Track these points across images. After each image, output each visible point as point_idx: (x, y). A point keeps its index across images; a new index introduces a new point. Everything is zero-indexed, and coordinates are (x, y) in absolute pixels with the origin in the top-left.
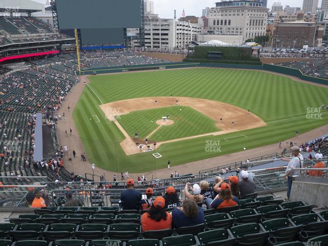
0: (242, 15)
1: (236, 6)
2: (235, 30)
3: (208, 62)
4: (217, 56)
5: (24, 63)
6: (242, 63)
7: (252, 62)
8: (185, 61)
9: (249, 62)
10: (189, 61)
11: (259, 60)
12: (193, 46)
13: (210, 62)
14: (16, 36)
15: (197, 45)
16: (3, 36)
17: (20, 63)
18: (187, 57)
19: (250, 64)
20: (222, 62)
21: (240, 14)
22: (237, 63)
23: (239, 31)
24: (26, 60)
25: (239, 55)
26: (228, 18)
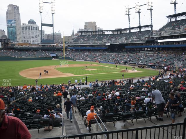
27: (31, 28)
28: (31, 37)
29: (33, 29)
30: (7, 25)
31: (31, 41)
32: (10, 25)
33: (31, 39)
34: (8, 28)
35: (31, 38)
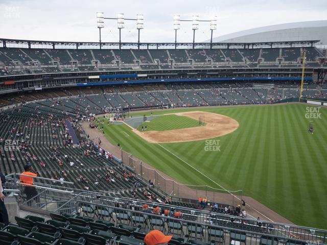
5: (273, 84)
14: (269, 62)
16: (256, 63)
17: (270, 84)
24: (276, 82)
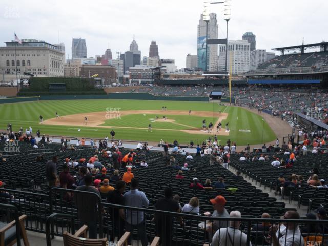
0: (44, 55)
1: (33, 46)
2: (37, 71)
3: (50, 94)
4: (60, 87)
6: (88, 94)
7: (97, 92)
8: (19, 95)
9: (94, 92)
10: (25, 95)
11: (103, 90)
12: (28, 77)
13: (53, 94)
15: (33, 76)
18: (21, 90)
19: (96, 94)
20: (67, 94)
21: (42, 55)
22: (83, 94)
23: (42, 71)
25: (84, 86)
26: (26, 59)
27: (235, 47)
28: (234, 62)
29: (240, 49)
30: (198, 46)
31: (234, 69)
32: (201, 44)
33: (234, 67)
34: (198, 50)
35: (235, 64)
